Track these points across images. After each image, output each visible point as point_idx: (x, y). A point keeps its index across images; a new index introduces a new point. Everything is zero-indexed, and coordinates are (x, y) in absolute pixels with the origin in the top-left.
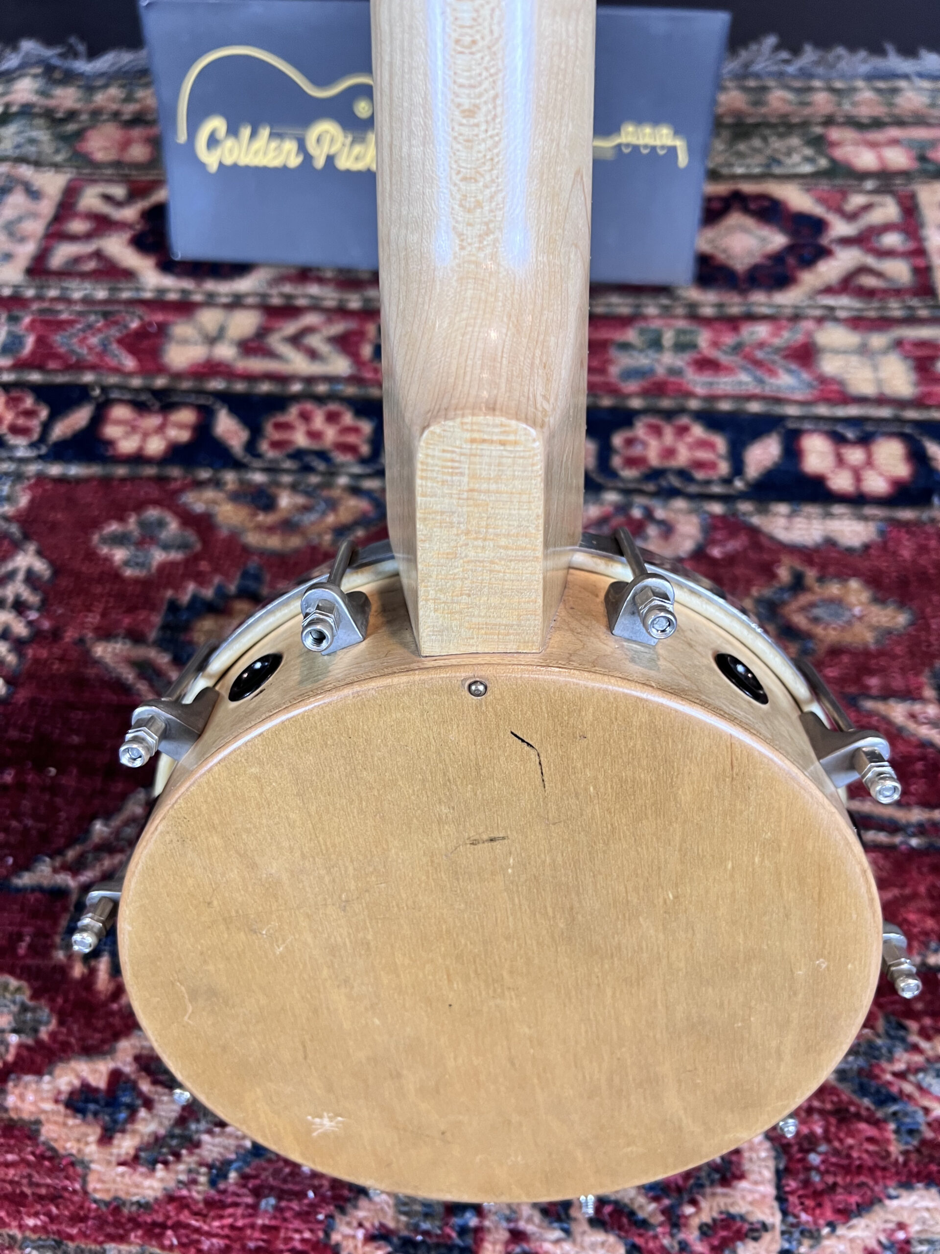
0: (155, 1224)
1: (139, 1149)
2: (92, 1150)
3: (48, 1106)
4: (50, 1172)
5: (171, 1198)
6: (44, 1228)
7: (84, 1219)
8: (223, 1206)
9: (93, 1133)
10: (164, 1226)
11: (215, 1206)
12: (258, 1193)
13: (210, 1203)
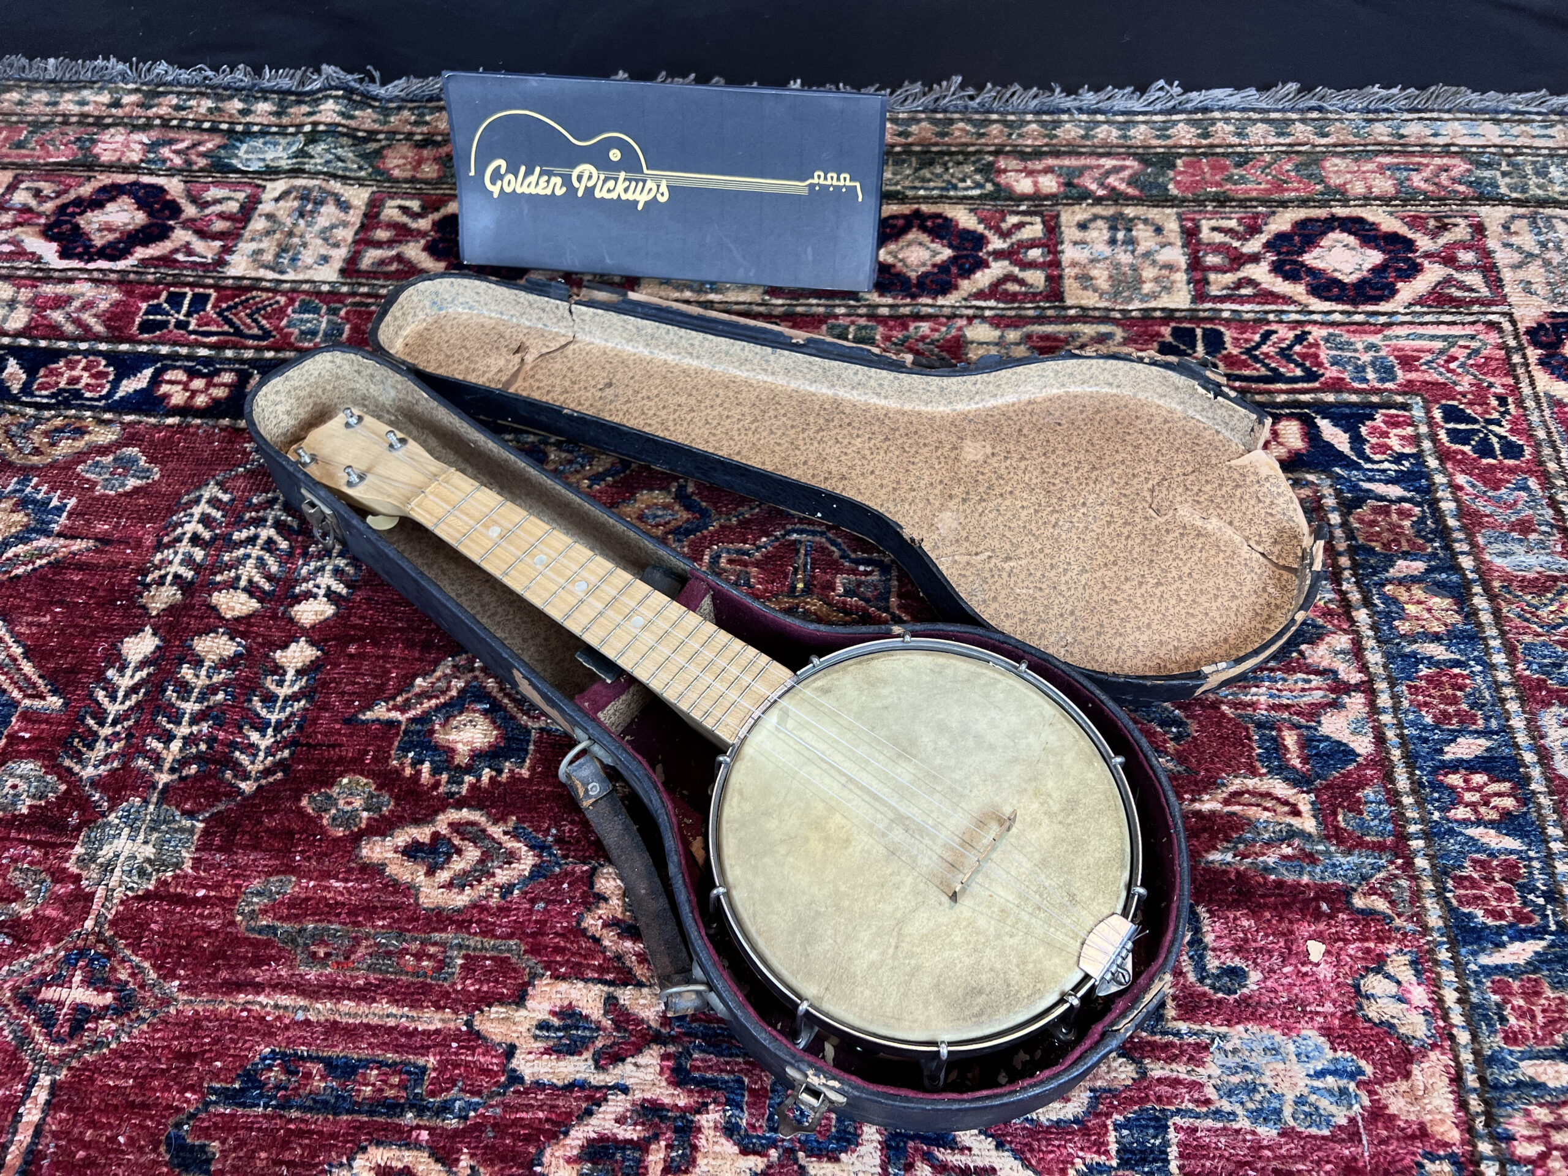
0: (463, 921)
1: (452, 879)
2: (421, 878)
3: (391, 855)
4: (395, 892)
5: (474, 905)
6: (390, 926)
7: (417, 919)
8: (509, 910)
9: (422, 871)
10: (471, 922)
11: (503, 910)
12: (533, 901)
13: (500, 909)
